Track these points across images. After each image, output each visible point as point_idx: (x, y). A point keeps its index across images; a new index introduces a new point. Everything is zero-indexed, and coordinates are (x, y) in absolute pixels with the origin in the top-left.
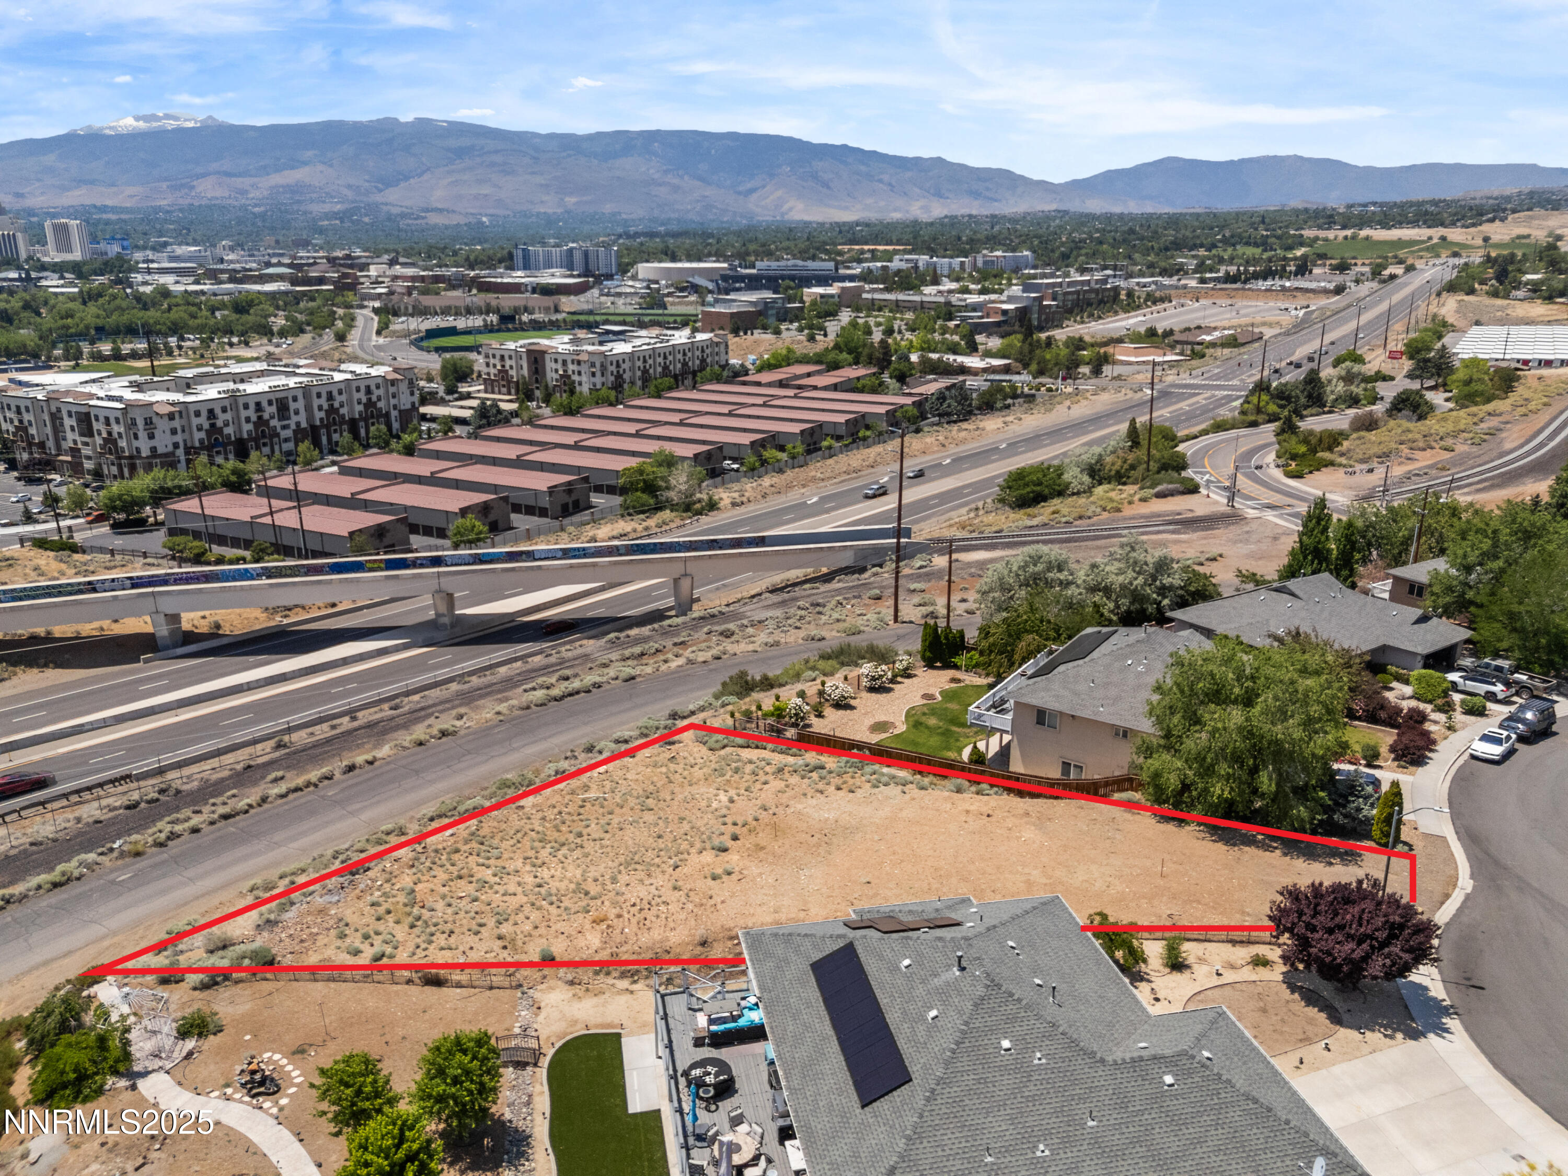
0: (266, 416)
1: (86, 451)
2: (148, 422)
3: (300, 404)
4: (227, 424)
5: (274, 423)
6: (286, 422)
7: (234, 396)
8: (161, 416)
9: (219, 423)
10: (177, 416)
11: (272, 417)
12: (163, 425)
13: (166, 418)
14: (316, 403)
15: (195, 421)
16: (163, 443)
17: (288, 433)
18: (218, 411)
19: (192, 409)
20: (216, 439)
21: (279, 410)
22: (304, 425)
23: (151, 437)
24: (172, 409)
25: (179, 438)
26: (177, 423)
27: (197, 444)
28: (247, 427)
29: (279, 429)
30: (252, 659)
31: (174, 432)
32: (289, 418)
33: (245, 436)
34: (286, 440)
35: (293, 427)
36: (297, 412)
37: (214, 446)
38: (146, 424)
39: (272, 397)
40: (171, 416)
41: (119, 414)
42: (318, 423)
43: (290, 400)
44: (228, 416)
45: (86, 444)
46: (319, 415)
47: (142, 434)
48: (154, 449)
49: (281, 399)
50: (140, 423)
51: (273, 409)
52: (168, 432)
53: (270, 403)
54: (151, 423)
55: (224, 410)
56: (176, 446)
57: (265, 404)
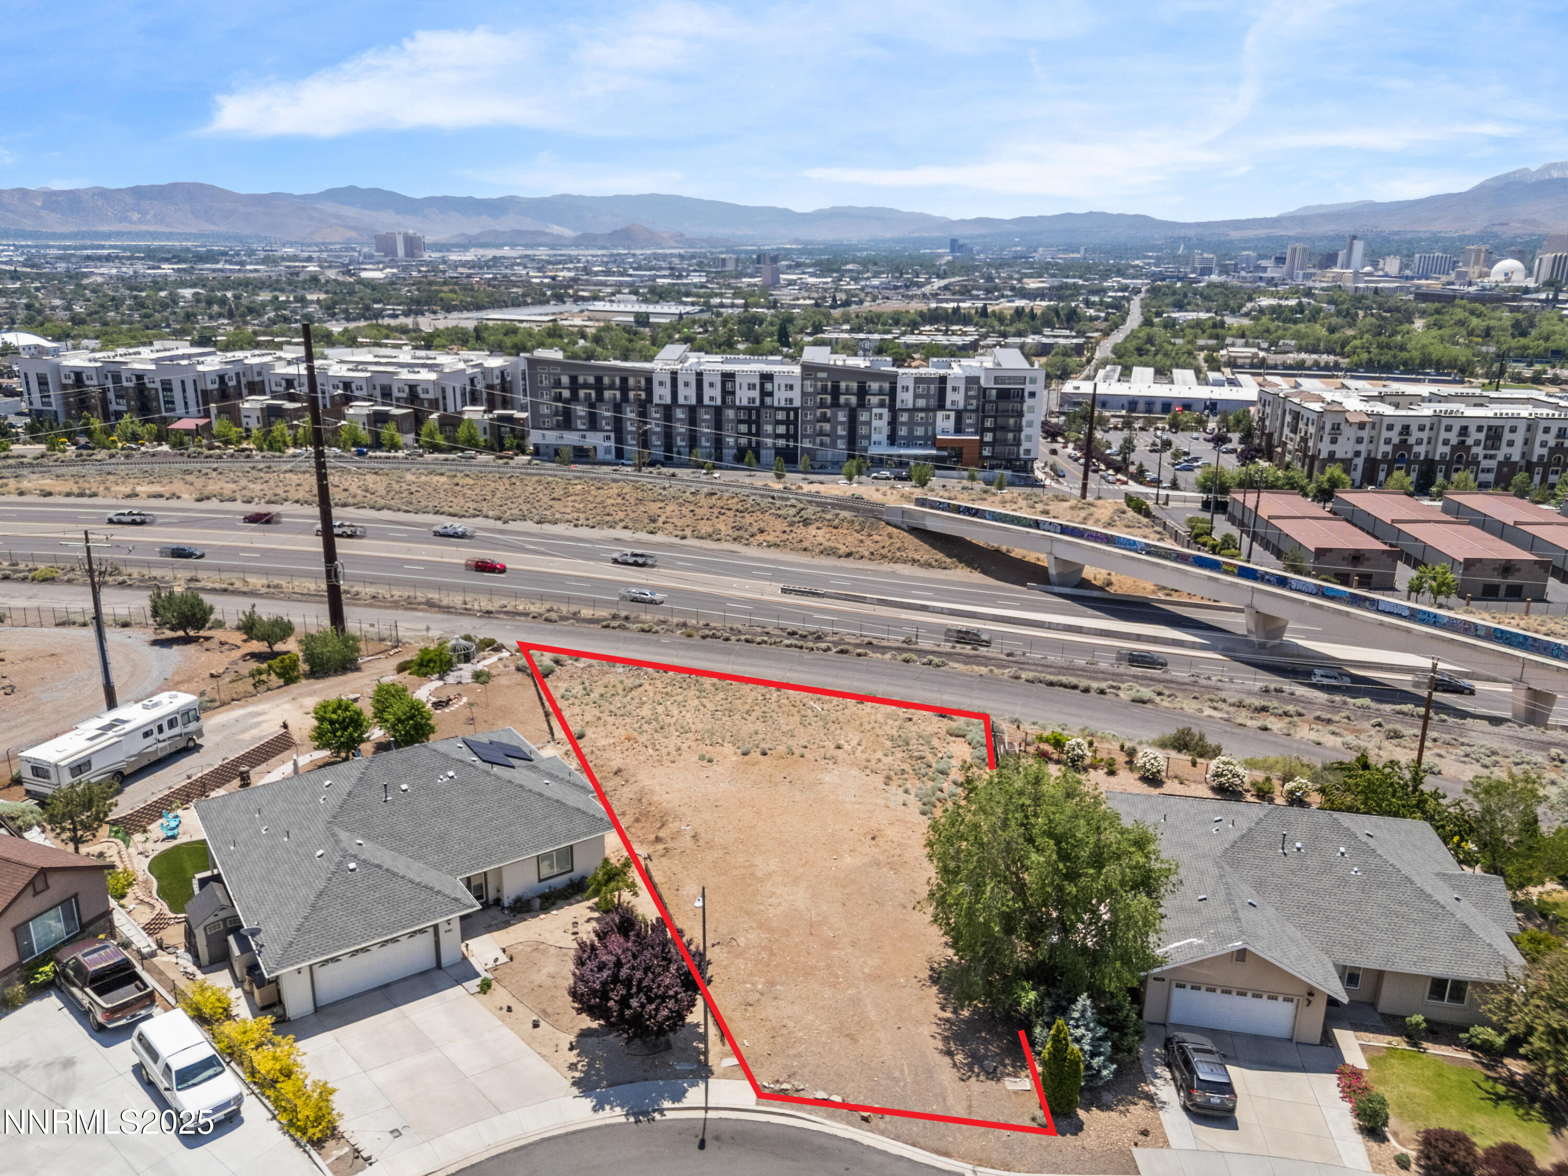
0: (1470, 441)
1: (1290, 447)
2: (1336, 428)
3: (1519, 437)
4: (1419, 442)
5: (1479, 450)
6: (1493, 452)
7: (1437, 416)
8: (1351, 424)
9: (1411, 440)
10: (1368, 427)
11: (1477, 443)
12: (1349, 433)
13: (1355, 427)
14: (1540, 437)
15: (1385, 434)
16: (1344, 449)
17: (1493, 464)
18: (1414, 429)
19: (1386, 422)
20: (1403, 455)
21: (1488, 437)
22: (1516, 458)
23: (1334, 441)
24: (1366, 419)
25: (1363, 448)
26: (1365, 434)
27: (1379, 457)
28: (1442, 449)
29: (1480, 458)
30: (1090, 611)
31: (1359, 441)
32: (1498, 448)
33: (1437, 458)
34: (1488, 471)
35: (1501, 458)
36: (1511, 444)
37: (1396, 461)
38: (1333, 428)
39: (1485, 424)
40: (1362, 426)
41: (1315, 416)
42: (1535, 459)
43: (1507, 429)
44: (1425, 435)
45: (1291, 440)
46: (1538, 451)
47: (1327, 438)
48: (1332, 454)
49: (1497, 427)
50: (1328, 427)
51: (1482, 436)
52: (1353, 439)
53: (1480, 429)
54: (1338, 429)
55: (1422, 428)
56: (1357, 454)
57: (1472, 429)
